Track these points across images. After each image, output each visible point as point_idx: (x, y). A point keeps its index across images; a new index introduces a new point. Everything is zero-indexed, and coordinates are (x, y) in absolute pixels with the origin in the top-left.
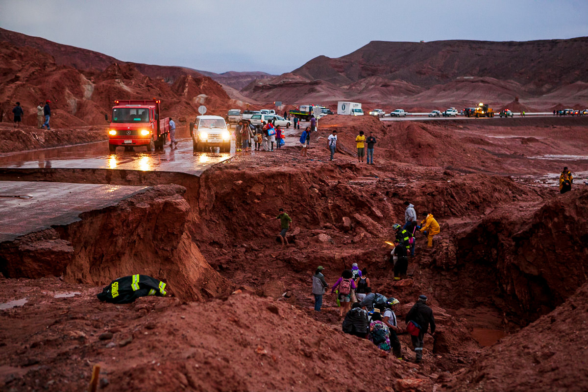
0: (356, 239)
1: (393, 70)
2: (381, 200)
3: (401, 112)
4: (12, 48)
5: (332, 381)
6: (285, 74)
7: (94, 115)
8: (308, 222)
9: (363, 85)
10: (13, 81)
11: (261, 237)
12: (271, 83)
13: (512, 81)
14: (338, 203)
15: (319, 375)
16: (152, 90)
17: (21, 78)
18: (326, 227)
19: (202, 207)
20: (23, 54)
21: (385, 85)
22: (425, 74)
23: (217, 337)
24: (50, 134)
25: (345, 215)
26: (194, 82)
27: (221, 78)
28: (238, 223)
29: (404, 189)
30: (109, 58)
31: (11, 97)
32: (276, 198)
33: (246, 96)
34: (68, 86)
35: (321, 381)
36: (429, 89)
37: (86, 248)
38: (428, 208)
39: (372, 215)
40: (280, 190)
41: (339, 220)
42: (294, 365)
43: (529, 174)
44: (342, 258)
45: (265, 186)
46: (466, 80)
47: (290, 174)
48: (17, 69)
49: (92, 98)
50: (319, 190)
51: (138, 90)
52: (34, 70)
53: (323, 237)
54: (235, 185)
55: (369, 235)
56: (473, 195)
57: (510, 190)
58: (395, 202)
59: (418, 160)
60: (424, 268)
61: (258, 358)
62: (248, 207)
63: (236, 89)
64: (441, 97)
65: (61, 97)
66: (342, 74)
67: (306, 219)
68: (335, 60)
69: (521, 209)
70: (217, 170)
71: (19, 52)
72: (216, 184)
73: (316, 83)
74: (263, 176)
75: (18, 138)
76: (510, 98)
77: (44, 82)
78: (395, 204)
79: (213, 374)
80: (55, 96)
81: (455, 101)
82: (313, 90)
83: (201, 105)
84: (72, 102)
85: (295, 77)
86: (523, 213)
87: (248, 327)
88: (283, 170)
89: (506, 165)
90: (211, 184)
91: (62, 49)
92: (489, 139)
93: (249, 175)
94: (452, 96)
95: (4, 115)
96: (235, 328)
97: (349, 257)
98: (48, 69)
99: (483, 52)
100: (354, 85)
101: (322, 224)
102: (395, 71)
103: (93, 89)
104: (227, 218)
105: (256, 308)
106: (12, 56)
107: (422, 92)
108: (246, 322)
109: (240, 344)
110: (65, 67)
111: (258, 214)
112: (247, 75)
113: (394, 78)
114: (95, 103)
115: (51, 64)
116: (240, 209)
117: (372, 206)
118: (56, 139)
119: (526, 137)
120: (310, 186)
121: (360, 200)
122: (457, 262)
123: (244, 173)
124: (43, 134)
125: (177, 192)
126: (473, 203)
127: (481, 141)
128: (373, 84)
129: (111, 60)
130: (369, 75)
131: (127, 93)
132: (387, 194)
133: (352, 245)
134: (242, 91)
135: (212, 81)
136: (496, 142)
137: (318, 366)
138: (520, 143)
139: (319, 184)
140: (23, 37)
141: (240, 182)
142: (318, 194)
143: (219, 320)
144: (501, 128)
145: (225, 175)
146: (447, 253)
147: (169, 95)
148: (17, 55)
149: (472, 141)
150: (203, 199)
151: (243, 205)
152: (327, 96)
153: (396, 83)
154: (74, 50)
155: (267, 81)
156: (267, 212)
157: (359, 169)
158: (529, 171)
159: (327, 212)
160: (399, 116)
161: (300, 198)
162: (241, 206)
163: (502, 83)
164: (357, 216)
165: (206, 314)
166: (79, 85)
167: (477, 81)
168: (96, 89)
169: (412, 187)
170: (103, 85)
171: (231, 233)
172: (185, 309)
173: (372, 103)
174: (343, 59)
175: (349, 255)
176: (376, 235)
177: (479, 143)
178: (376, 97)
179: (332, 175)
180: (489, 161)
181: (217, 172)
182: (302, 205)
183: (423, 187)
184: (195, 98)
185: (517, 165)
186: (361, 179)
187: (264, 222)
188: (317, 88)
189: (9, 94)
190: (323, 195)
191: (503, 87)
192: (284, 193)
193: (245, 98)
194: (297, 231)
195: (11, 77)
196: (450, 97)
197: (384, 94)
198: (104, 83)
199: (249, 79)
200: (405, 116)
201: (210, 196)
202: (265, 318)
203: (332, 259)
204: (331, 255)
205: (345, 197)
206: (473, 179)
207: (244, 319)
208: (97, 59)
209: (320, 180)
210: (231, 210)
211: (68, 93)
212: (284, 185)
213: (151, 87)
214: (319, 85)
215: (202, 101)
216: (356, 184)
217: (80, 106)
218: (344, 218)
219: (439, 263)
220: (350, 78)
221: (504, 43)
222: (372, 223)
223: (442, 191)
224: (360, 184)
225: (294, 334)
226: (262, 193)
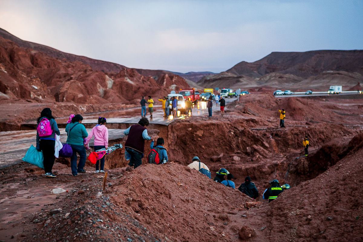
0: (254, 159)
1: (285, 68)
2: (268, 138)
3: (289, 92)
4: (68, 62)
5: (213, 199)
6: (222, 73)
7: (113, 98)
8: (228, 150)
9: (268, 77)
10: (69, 80)
11: (202, 159)
12: (214, 78)
13: (356, 73)
14: (244, 140)
15: (207, 196)
16: (145, 83)
17: (73, 78)
18: (238, 153)
19: (170, 142)
20: (74, 65)
21: (281, 77)
22: (304, 70)
23: (160, 177)
24: (89, 107)
25: (248, 146)
26: (169, 78)
27: (185, 76)
28: (190, 151)
29: (281, 132)
30: (122, 66)
31: (68, 89)
32: (210, 137)
33: (200, 86)
34: (99, 82)
35: (208, 198)
36: (306, 79)
37: (107, 160)
38: (295, 142)
39: (263, 146)
40: (212, 133)
41: (245, 148)
42: (195, 191)
43: (358, 124)
44: (246, 169)
45: (204, 131)
46: (329, 73)
47: (217, 124)
48: (71, 73)
49: (112, 88)
50: (234, 133)
51: (137, 83)
52: (80, 74)
53: (236, 158)
54: (188, 130)
55: (261, 157)
56: (321, 134)
57: (342, 131)
58: (276, 139)
59: (293, 118)
60: (291, 174)
61: (178, 187)
62: (195, 143)
63: (194, 82)
64: (314, 84)
65: (95, 88)
66: (255, 72)
67: (226, 148)
68: (251, 63)
69: (344, 140)
70: (177, 123)
71: (72, 64)
72: (177, 130)
73: (241, 77)
74: (203, 126)
75: (72, 109)
76: (355, 83)
77: (86, 80)
78: (276, 140)
79: (155, 185)
80: (92, 87)
81: (322, 86)
82: (239, 81)
83: (172, 90)
84: (101, 90)
85: (228, 74)
86: (344, 142)
87: (175, 175)
88: (214, 122)
89: (345, 120)
90: (174, 130)
91: (96, 62)
92: (339, 106)
93: (195, 125)
94: (320, 83)
95: (64, 98)
96: (168, 174)
97: (250, 168)
98: (88, 73)
99: (338, 57)
100: (263, 78)
101: (236, 151)
102: (286, 69)
103: (112, 83)
104: (183, 148)
105: (180, 169)
106: (68, 67)
107: (302, 81)
108: (174, 174)
109: (170, 181)
110: (97, 71)
111: (200, 146)
112: (200, 74)
113: (286, 73)
114: (114, 91)
115: (90, 70)
116: (190, 143)
117: (263, 141)
118: (92, 109)
119: (361, 105)
120: (229, 130)
121: (256, 138)
122: (309, 170)
123: (192, 124)
124: (85, 106)
125: (155, 133)
126: (321, 139)
127: (335, 107)
128: (274, 77)
129: (123, 67)
130: (271, 72)
131: (131, 85)
132: (272, 135)
133: (252, 162)
134: (197, 83)
135: (180, 77)
136: (343, 108)
137: (207, 193)
138: (357, 108)
139: (234, 130)
140: (74, 56)
141: (190, 129)
142: (233, 135)
143: (161, 171)
144: (348, 100)
145: (182, 125)
146: (303, 165)
147: (155, 85)
148: (71, 66)
149: (329, 107)
150: (170, 138)
151: (192, 141)
152: (247, 84)
153: (287, 76)
154: (102, 63)
155: (211, 77)
156: (205, 145)
157: (257, 122)
158: (359, 123)
159: (238, 144)
160: (288, 95)
161: (223, 137)
162: (191, 142)
163: (350, 74)
164: (255, 146)
165: (156, 168)
166: (105, 81)
167: (336, 74)
168: (114, 83)
169: (286, 131)
170: (118, 81)
171: (186, 156)
172: (146, 166)
173: (273, 88)
174: (256, 63)
175: (250, 167)
176: (265, 157)
177: (333, 108)
178: (276, 84)
179: (242, 125)
180: (335, 118)
181: (178, 124)
182: (224, 141)
183: (292, 130)
184: (169, 87)
185: (352, 120)
186: (258, 127)
187: (203, 151)
188: (241, 80)
189: (67, 87)
190: (236, 135)
191: (350, 77)
192: (214, 134)
193: (199, 87)
194: (221, 155)
195: (67, 78)
196: (319, 83)
197: (280, 83)
198: (118, 80)
199: (202, 76)
200: (291, 94)
201: (174, 136)
202: (184, 173)
203: (240, 170)
204: (240, 167)
205: (248, 136)
206: (320, 126)
207: (174, 172)
208: (115, 67)
209: (235, 128)
210: (185, 144)
211: (99, 86)
212: (215, 130)
213: (145, 81)
214: (242, 78)
215: (174, 88)
216: (256, 130)
217: (105, 93)
218: (247, 148)
219: (299, 171)
220: (260, 74)
221: (350, 51)
222: (263, 150)
223: (303, 132)
224: (257, 130)
225: (197, 180)
226: (202, 135)
